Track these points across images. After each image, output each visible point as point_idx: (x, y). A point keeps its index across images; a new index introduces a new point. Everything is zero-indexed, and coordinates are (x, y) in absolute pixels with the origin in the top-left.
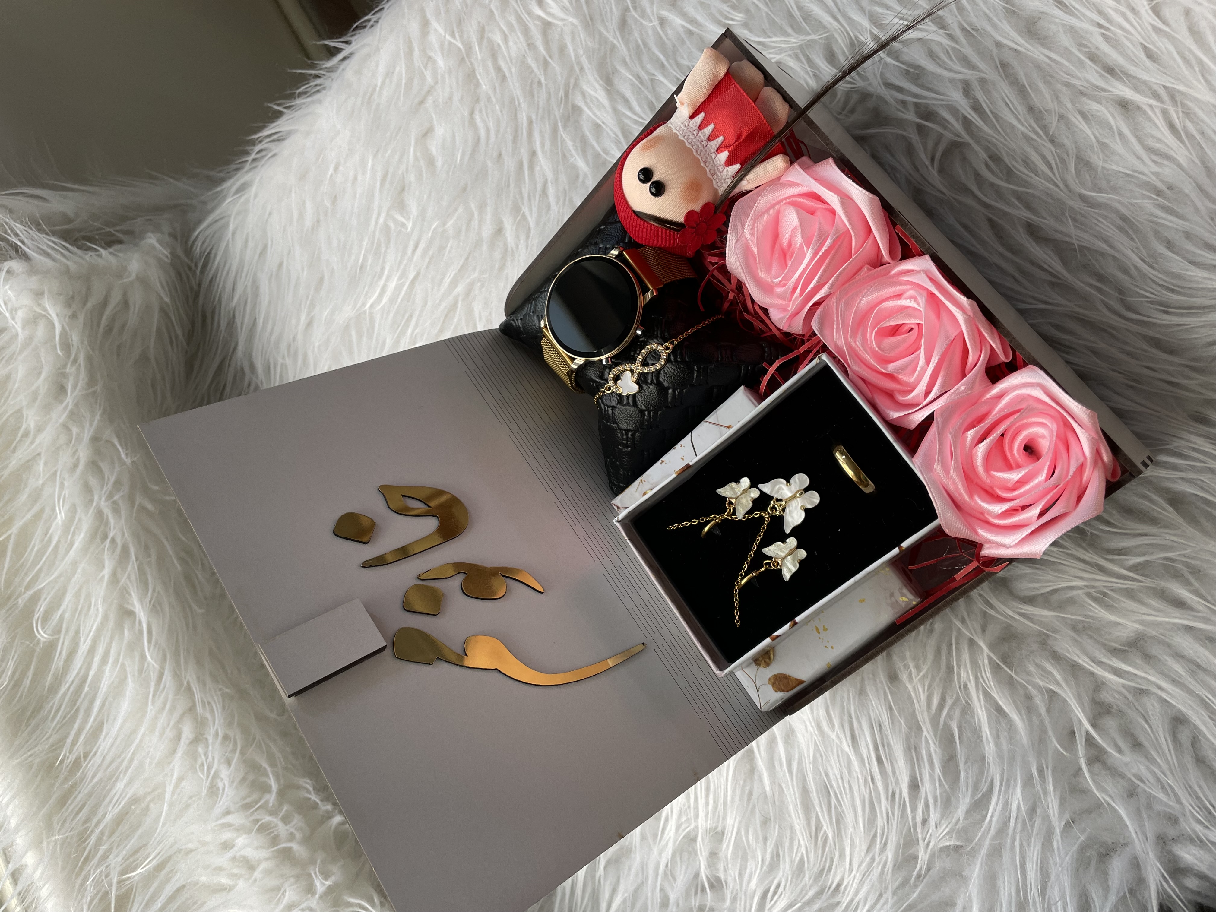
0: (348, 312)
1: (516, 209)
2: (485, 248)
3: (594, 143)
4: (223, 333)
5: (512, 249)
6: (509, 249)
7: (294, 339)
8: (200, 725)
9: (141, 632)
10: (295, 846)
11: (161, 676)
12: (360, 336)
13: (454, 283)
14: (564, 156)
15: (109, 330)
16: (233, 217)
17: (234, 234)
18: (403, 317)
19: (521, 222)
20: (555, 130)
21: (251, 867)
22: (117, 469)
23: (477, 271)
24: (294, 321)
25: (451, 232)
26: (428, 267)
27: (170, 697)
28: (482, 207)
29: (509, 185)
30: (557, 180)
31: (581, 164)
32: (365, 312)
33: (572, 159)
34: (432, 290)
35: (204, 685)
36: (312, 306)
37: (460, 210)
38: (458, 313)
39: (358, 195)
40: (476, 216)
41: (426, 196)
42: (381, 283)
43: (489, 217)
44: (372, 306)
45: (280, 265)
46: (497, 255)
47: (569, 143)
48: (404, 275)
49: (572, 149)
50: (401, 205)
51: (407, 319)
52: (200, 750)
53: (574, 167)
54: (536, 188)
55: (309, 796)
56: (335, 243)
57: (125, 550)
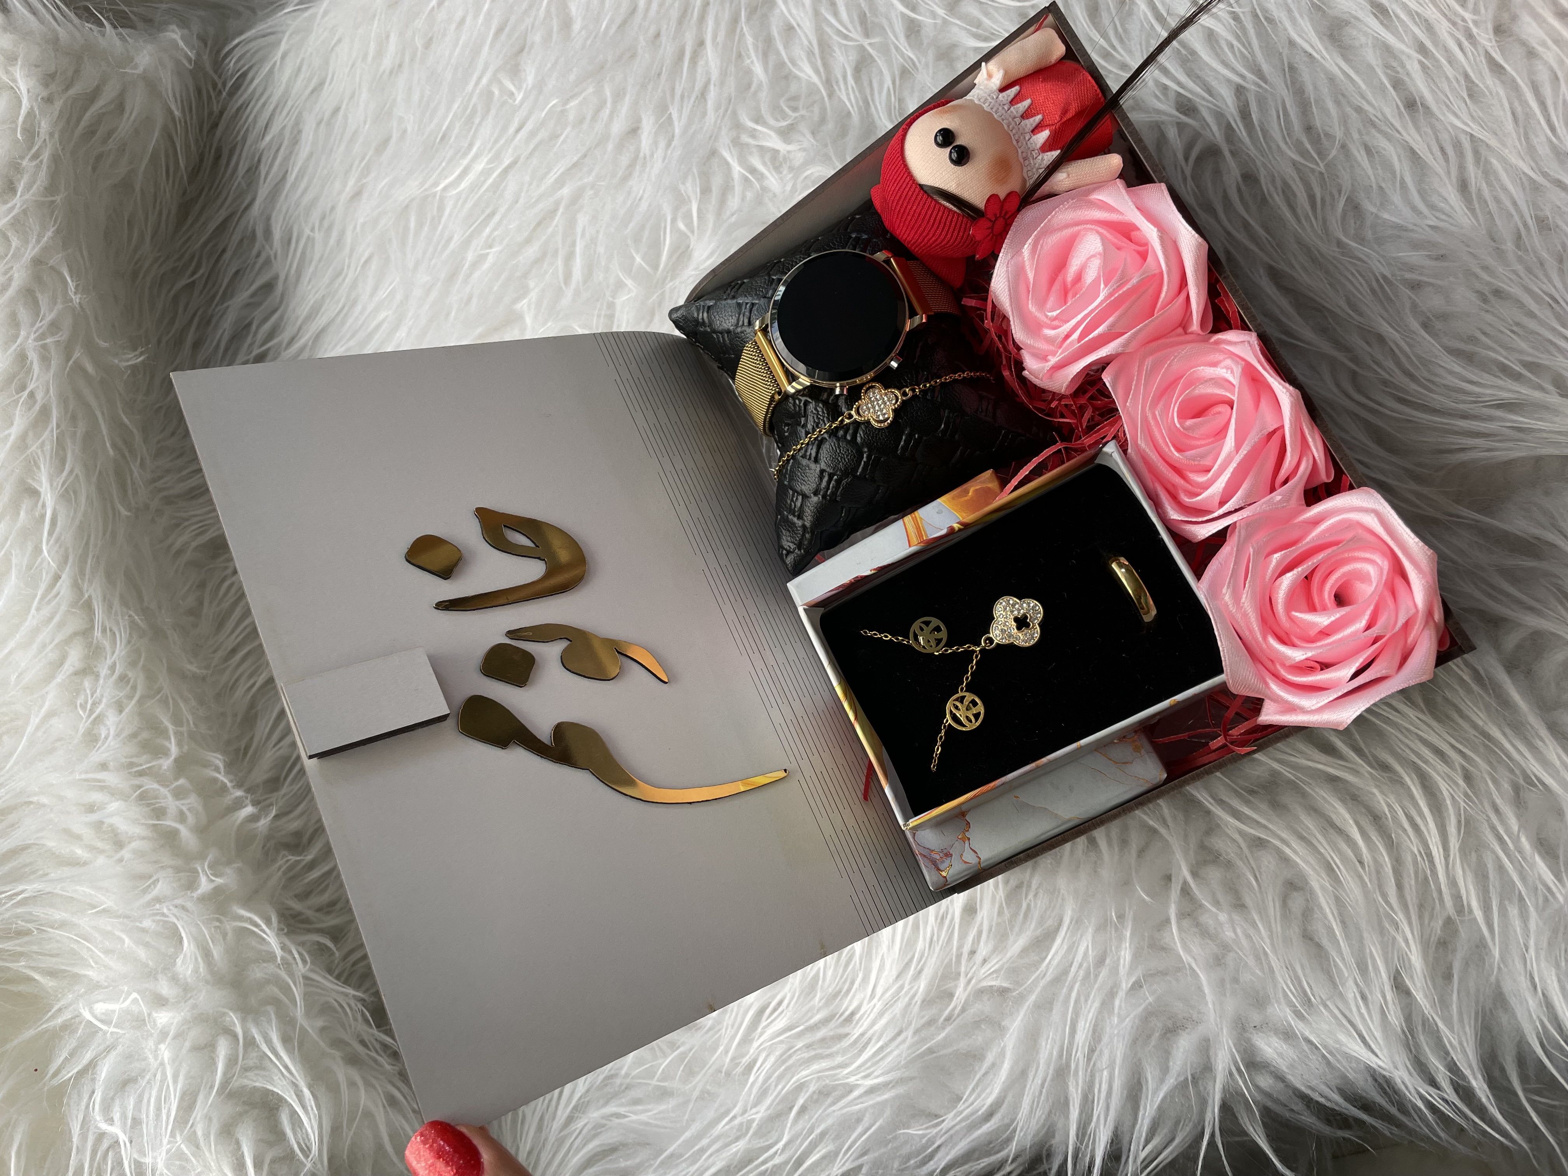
0: (412, 189)
1: (662, 109)
2: (610, 147)
3: (780, 47)
4: (239, 179)
5: (645, 158)
6: (642, 155)
7: (333, 208)
8: (94, 652)
9: (43, 516)
10: (185, 832)
11: (57, 578)
12: (420, 225)
13: (560, 183)
14: (739, 56)
15: (90, 132)
16: (287, 34)
17: (284, 57)
18: (483, 212)
19: (665, 124)
20: (735, 20)
21: (119, 844)
22: (59, 306)
23: (594, 174)
24: (337, 185)
25: (571, 117)
26: (531, 154)
27: (63, 608)
28: (619, 96)
29: (659, 75)
30: (722, 83)
31: (758, 69)
32: (435, 195)
33: (749, 61)
34: (530, 184)
35: (111, 607)
36: (367, 170)
37: (591, 90)
38: (556, 221)
39: (461, 43)
40: (609, 104)
41: (549, 65)
42: (465, 162)
43: (624, 109)
44: (445, 189)
45: (337, 110)
46: (625, 160)
47: (749, 40)
48: (497, 157)
49: (751, 47)
50: (514, 70)
51: (488, 216)
52: (87, 684)
53: (749, 72)
54: (694, 87)
55: (217, 775)
56: (416, 97)
57: (45, 412)
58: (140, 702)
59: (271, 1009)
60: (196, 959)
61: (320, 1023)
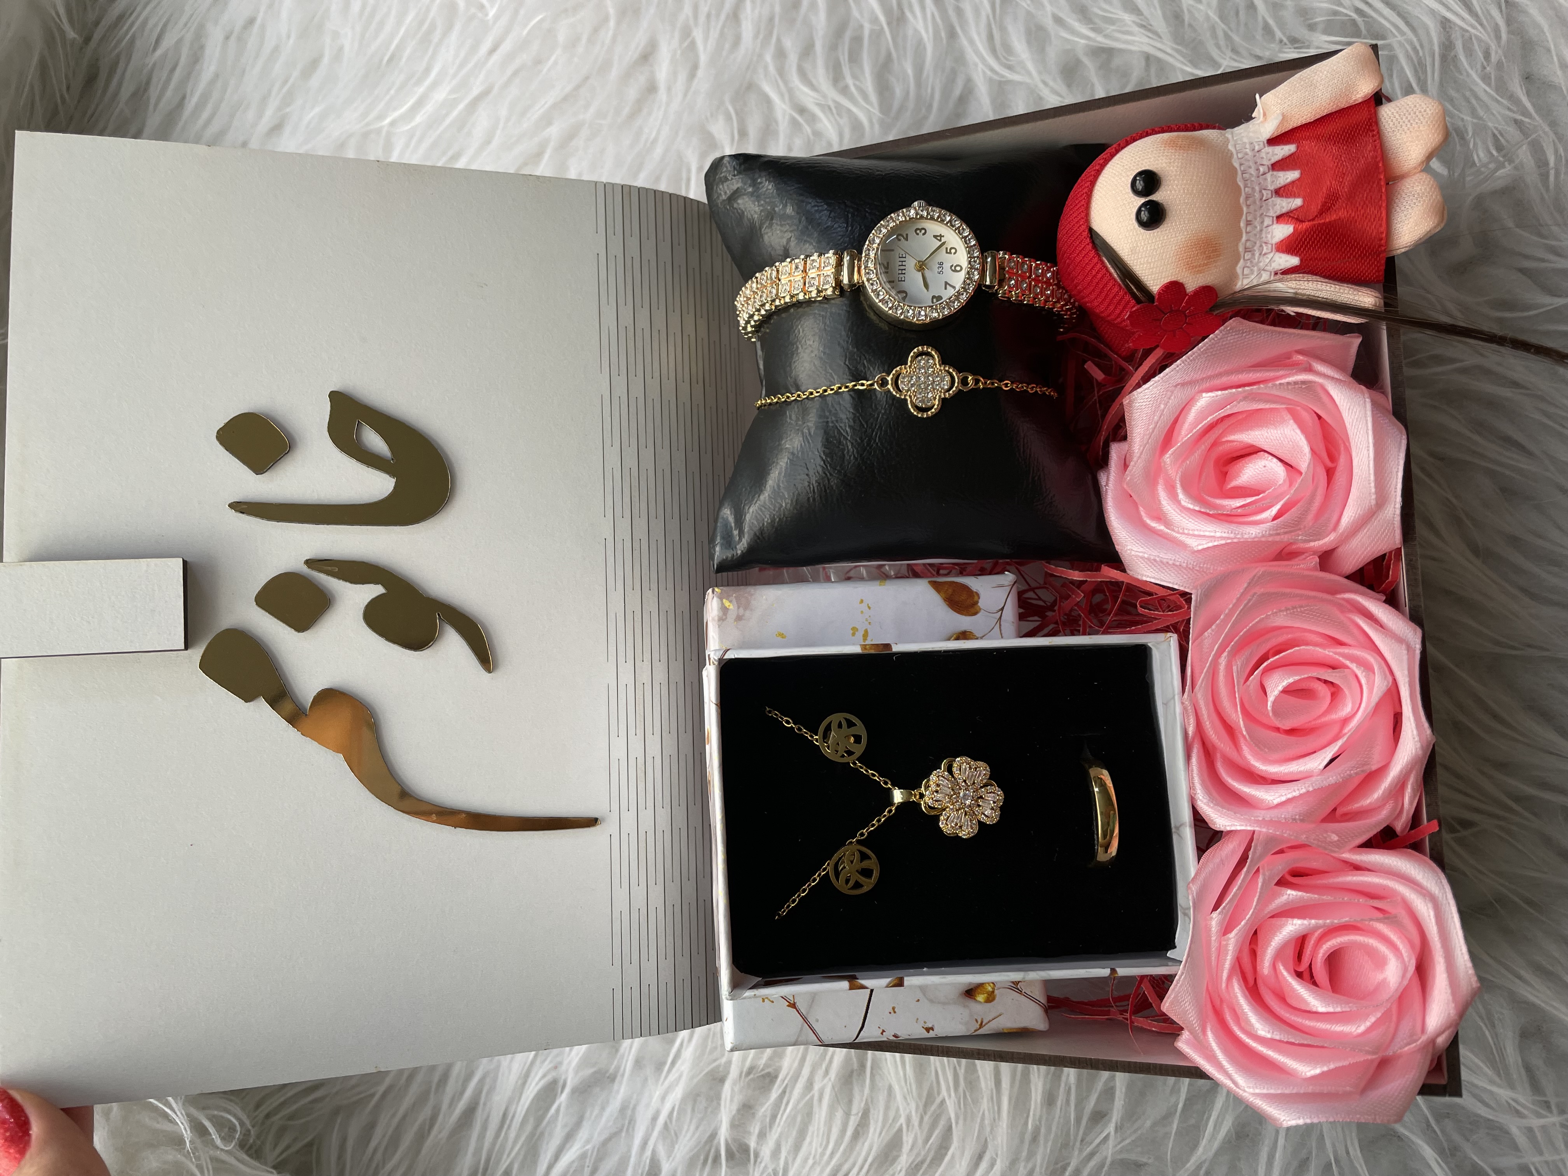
32: (380, 129)
48: (463, 85)
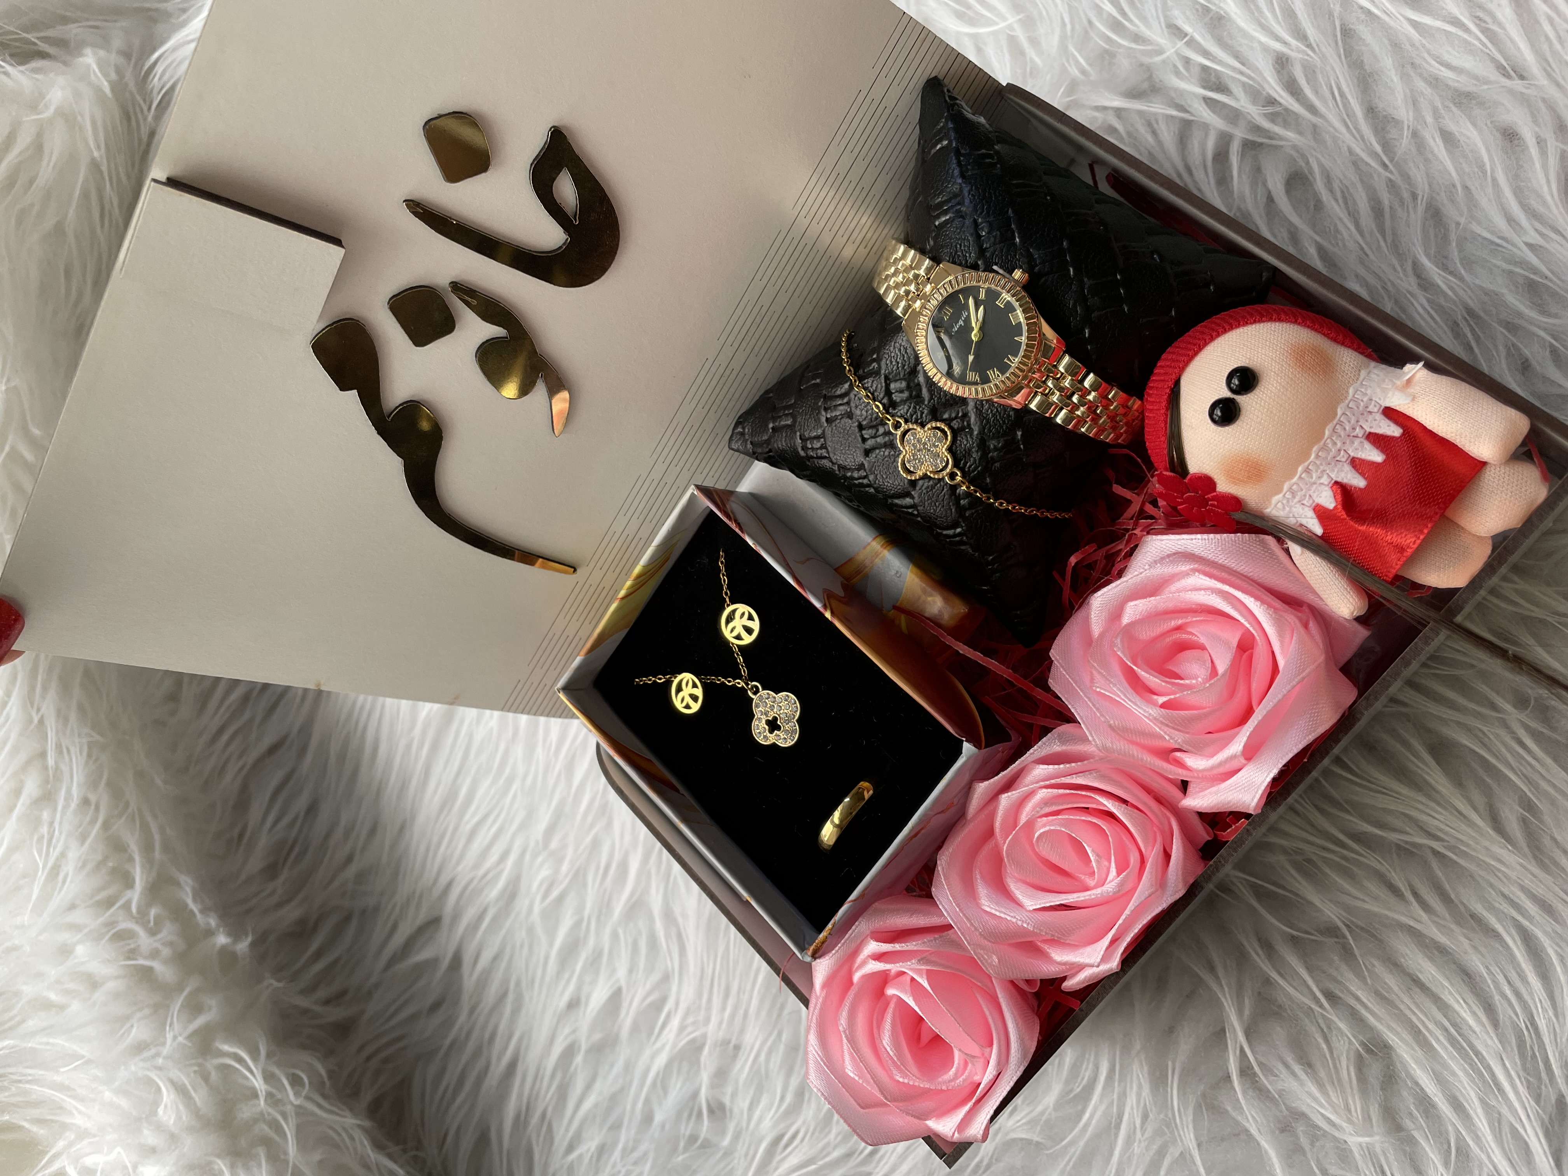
10: (158, 965)
21: (93, 983)
27: (14, 734)
55: (185, 901)
58: (106, 826)
59: (261, 1152)
60: (177, 1107)
61: (317, 1156)
